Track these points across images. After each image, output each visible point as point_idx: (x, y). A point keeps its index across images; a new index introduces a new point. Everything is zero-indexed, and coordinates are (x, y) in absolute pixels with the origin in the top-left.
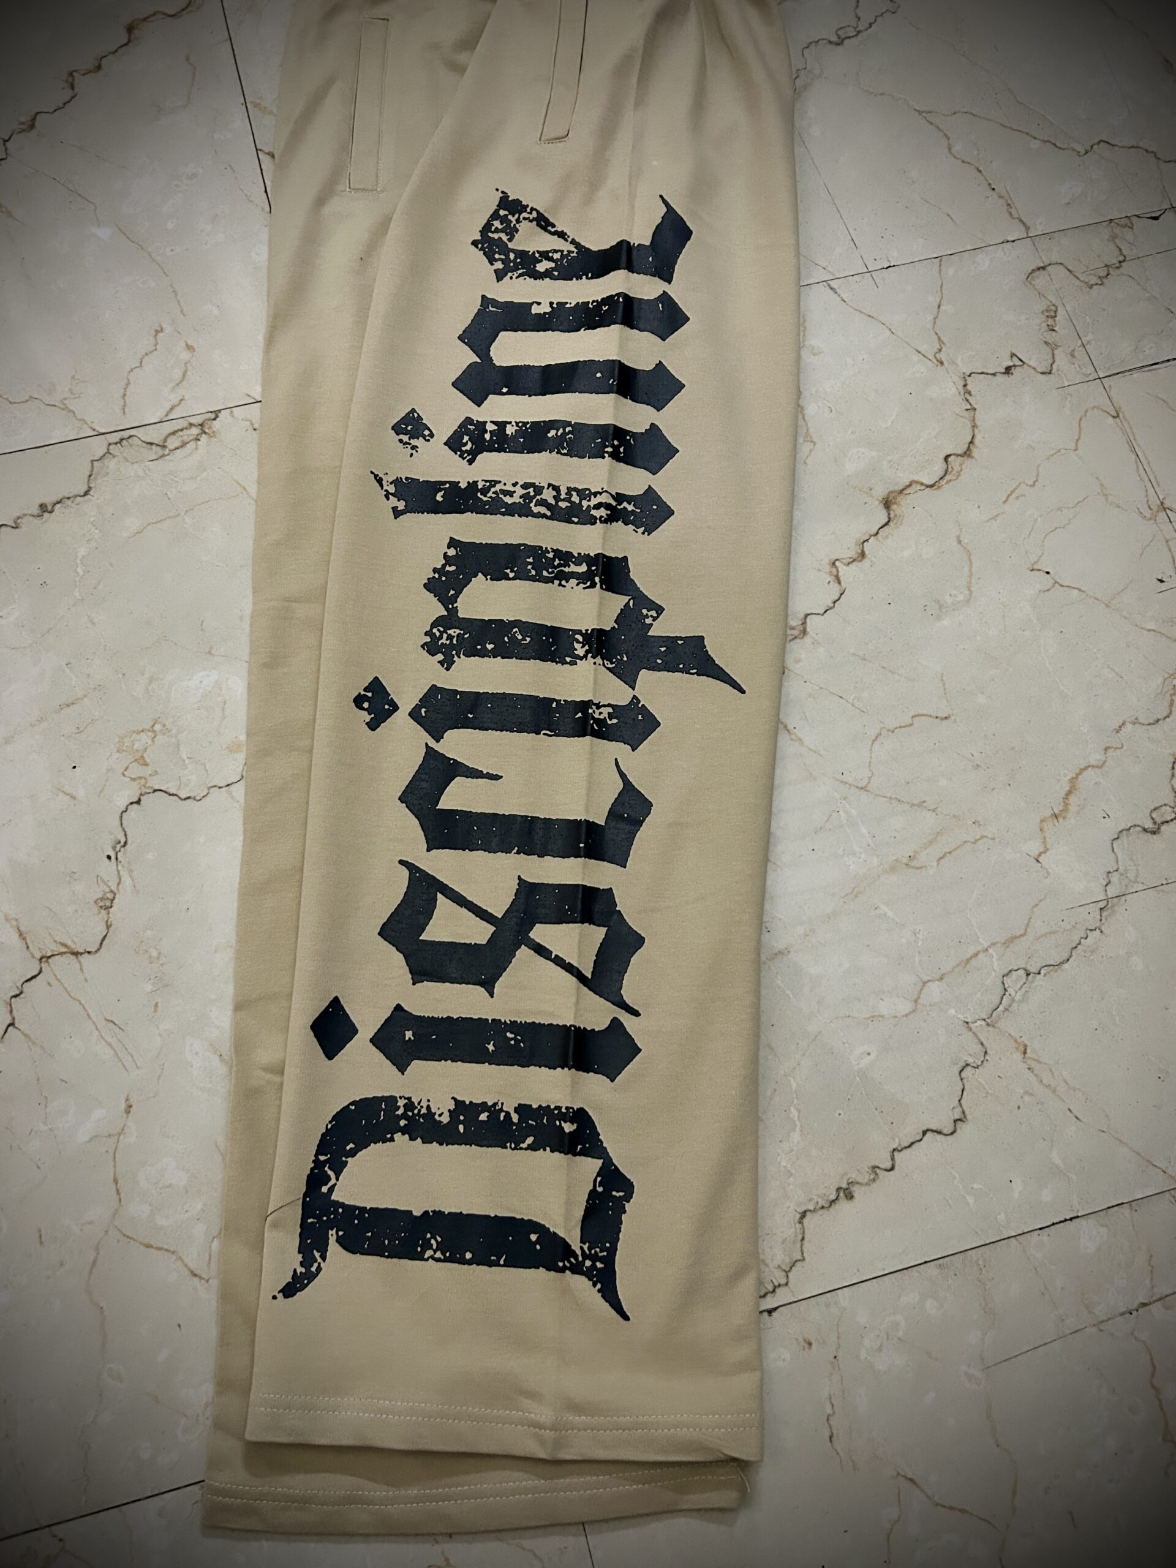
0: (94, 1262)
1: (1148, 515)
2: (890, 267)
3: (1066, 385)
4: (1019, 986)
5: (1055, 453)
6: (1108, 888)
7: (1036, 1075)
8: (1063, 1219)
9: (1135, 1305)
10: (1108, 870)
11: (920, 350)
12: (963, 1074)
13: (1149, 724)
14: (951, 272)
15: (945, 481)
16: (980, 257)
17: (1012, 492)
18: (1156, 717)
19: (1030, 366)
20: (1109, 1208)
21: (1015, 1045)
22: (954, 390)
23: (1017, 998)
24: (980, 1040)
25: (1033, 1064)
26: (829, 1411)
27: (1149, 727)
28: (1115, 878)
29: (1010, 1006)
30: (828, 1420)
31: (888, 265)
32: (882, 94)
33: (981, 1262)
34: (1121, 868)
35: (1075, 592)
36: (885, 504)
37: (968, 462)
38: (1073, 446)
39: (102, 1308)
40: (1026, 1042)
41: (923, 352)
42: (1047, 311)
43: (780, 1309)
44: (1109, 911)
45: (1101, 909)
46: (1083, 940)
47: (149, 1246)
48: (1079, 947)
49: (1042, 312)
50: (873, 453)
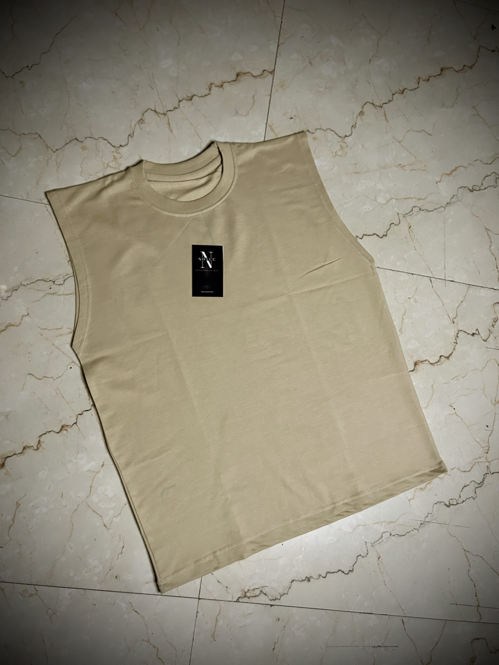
0: (76, 510)
1: (493, 403)
2: (452, 281)
3: (489, 347)
4: (386, 537)
5: (475, 370)
6: (427, 518)
7: (379, 567)
8: (368, 612)
9: (377, 645)
10: (429, 512)
11: (449, 315)
12: (358, 558)
13: (462, 471)
14: (471, 292)
15: (437, 364)
16: (482, 290)
17: (456, 377)
18: (465, 470)
19: (480, 336)
20: (382, 614)
21: (377, 555)
22: (454, 334)
23: (385, 541)
24: (367, 549)
25: (379, 563)
26: (276, 641)
27: (462, 472)
28: (430, 515)
29: (381, 542)
30: (275, 643)
31: (452, 280)
32: (477, 217)
33: (338, 616)
34: (433, 513)
35: (460, 419)
36: (415, 364)
37: (447, 360)
38: (481, 369)
39: (73, 525)
40: (381, 556)
41: (450, 316)
42: (495, 319)
43: (274, 606)
44: (423, 525)
45: (421, 524)
46: (411, 531)
47: (94, 511)
48: (409, 533)
49: (493, 319)
50: (419, 345)
